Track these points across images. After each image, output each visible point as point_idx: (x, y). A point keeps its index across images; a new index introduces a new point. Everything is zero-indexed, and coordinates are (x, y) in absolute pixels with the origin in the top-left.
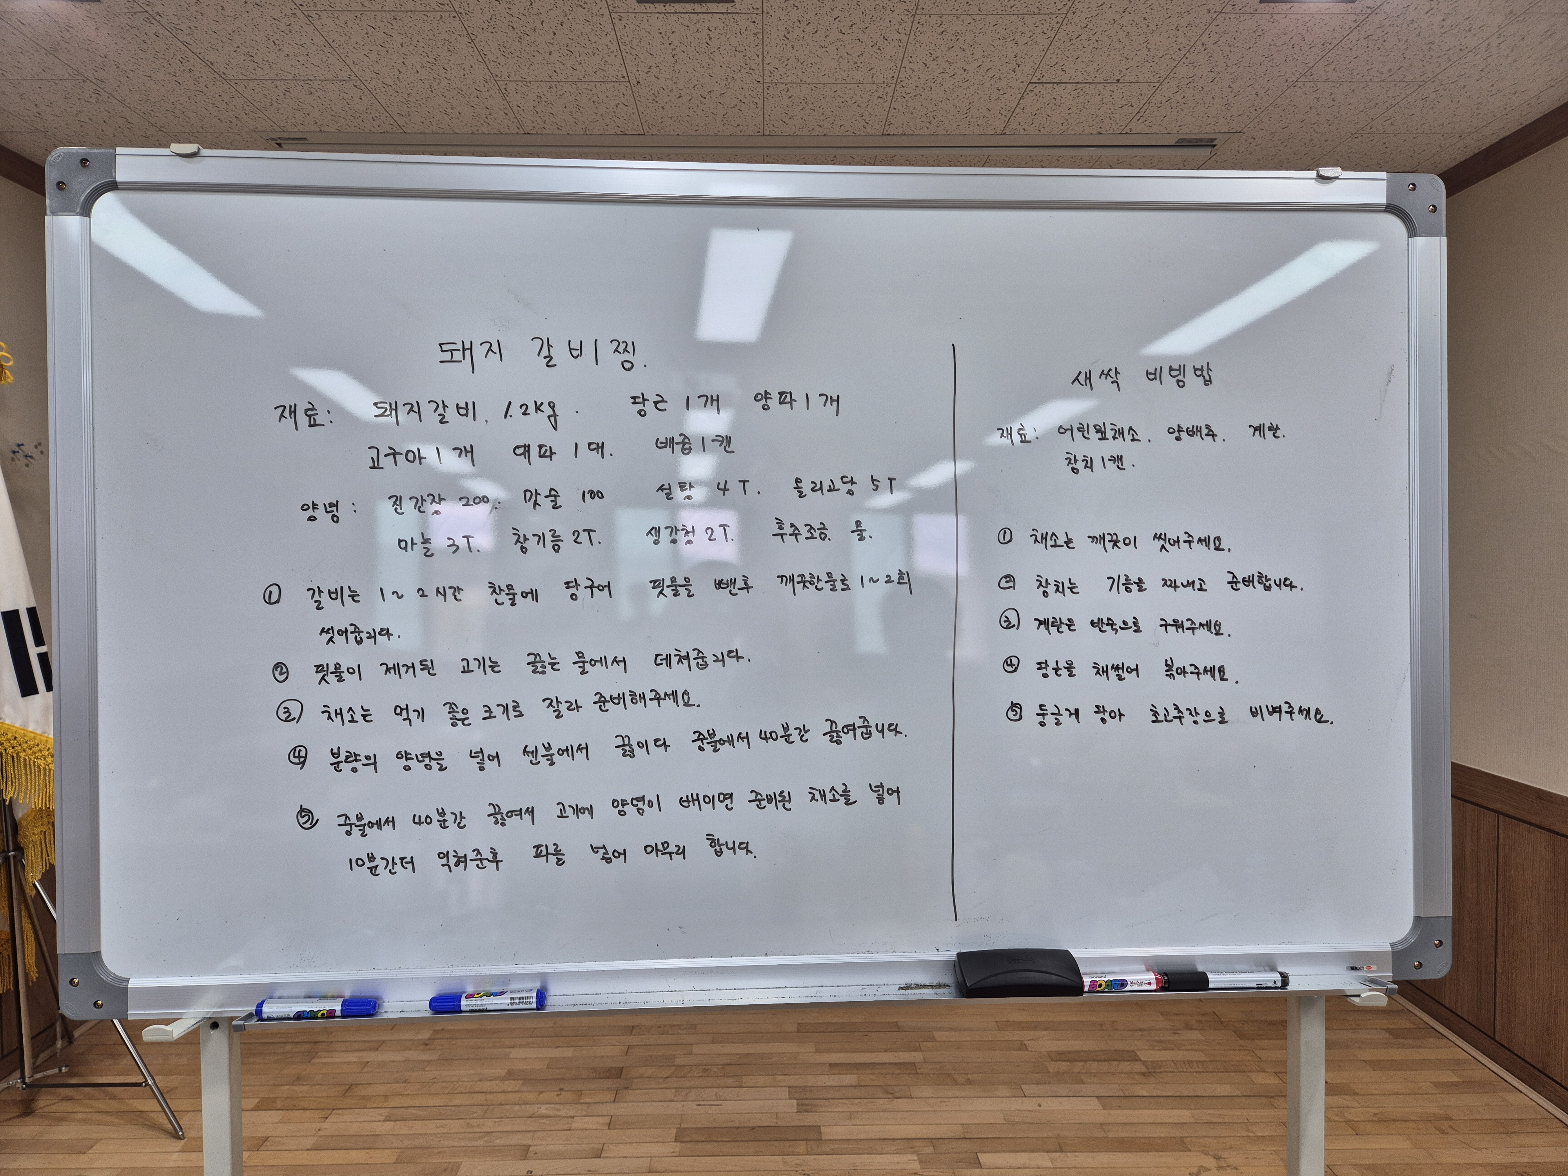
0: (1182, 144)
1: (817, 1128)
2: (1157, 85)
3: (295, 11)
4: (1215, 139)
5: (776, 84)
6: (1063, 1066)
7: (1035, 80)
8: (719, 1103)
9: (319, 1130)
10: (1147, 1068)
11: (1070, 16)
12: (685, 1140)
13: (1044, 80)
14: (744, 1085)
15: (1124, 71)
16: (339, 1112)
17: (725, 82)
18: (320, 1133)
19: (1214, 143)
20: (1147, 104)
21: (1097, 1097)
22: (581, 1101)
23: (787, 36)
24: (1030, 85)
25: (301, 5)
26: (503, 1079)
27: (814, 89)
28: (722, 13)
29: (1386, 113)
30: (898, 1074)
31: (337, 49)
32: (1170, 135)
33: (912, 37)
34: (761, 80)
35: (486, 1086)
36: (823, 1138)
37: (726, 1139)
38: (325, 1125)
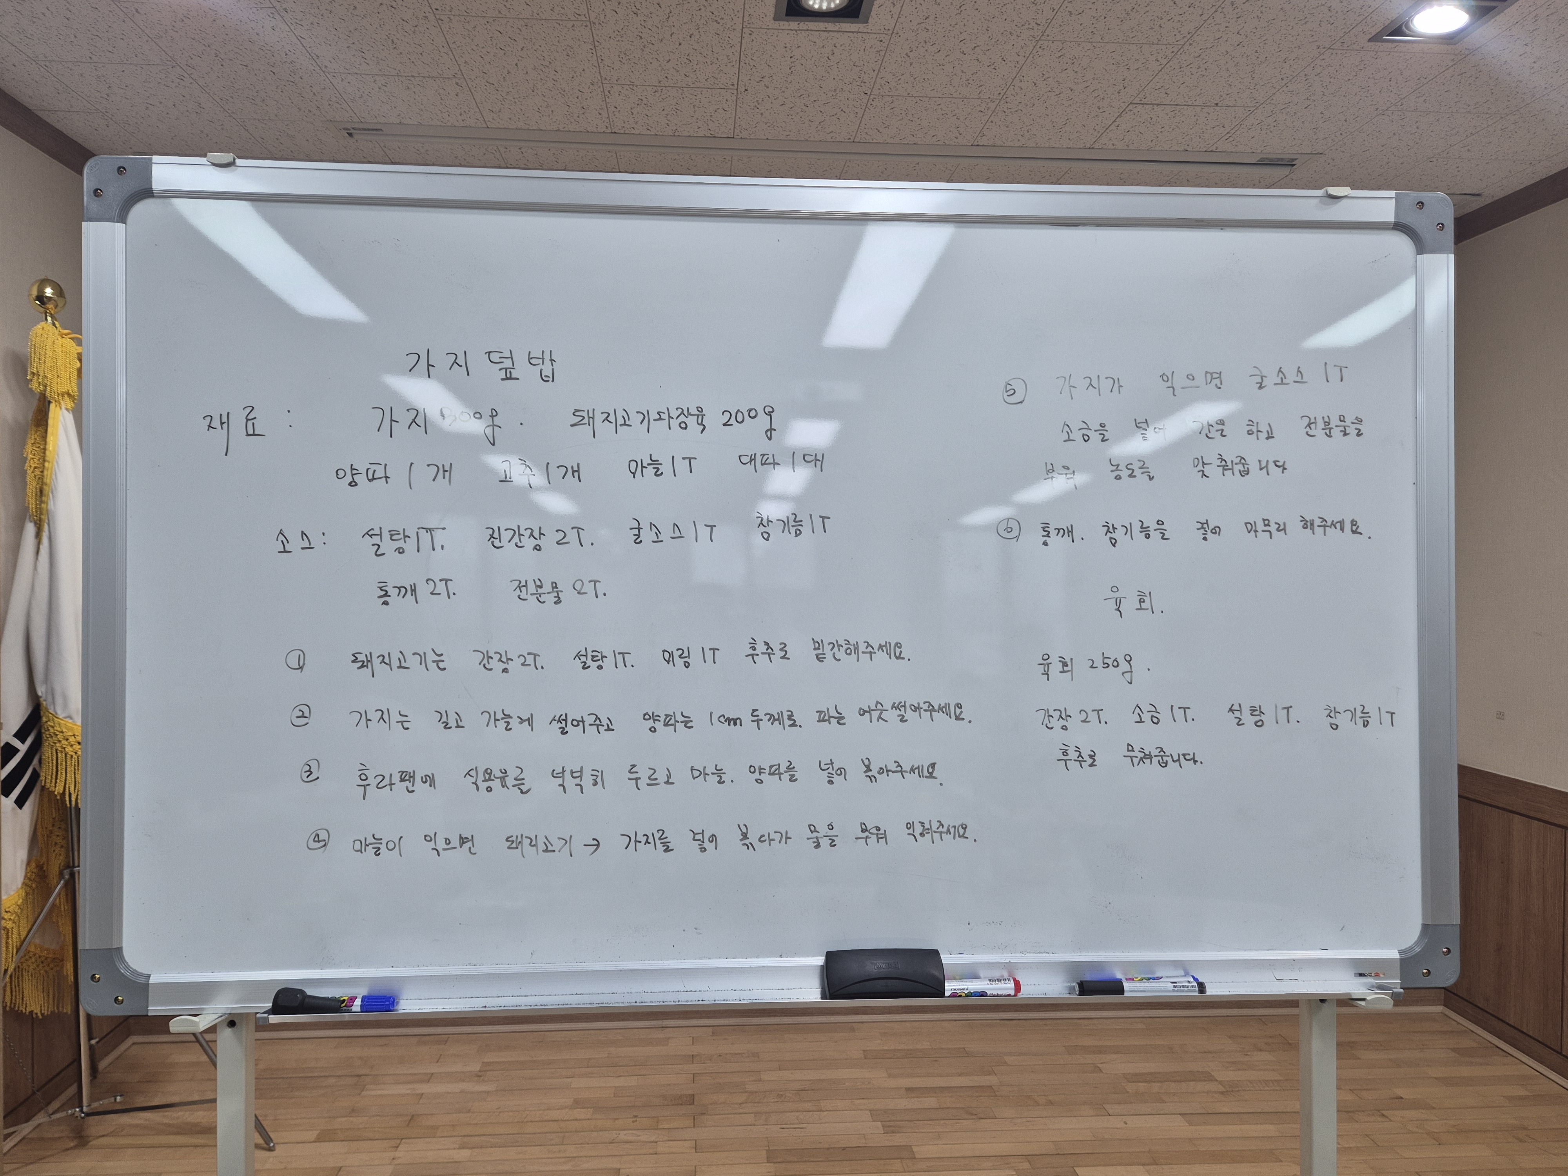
0: (1264, 163)
1: (909, 1148)
2: (1252, 109)
3: (427, 14)
4: (1296, 159)
5: (882, 96)
6: (1142, 1086)
7: (1137, 101)
8: (802, 1126)
9: (393, 1159)
10: (1224, 1087)
11: (1186, 47)
12: (776, 1161)
13: (1144, 101)
14: (823, 1109)
15: (1224, 96)
16: (408, 1141)
17: (833, 93)
18: (396, 1162)
19: (1294, 163)
20: (1239, 126)
21: (1180, 1114)
22: (661, 1127)
23: (910, 54)
24: (1131, 105)
25: (437, 9)
26: (572, 1108)
27: (919, 101)
28: (853, 32)
29: (1465, 142)
30: (977, 1097)
31: (454, 50)
32: (1254, 154)
33: (1030, 58)
34: (869, 92)
35: (554, 1114)
36: (917, 1157)
37: (820, 1159)
38: (398, 1154)
